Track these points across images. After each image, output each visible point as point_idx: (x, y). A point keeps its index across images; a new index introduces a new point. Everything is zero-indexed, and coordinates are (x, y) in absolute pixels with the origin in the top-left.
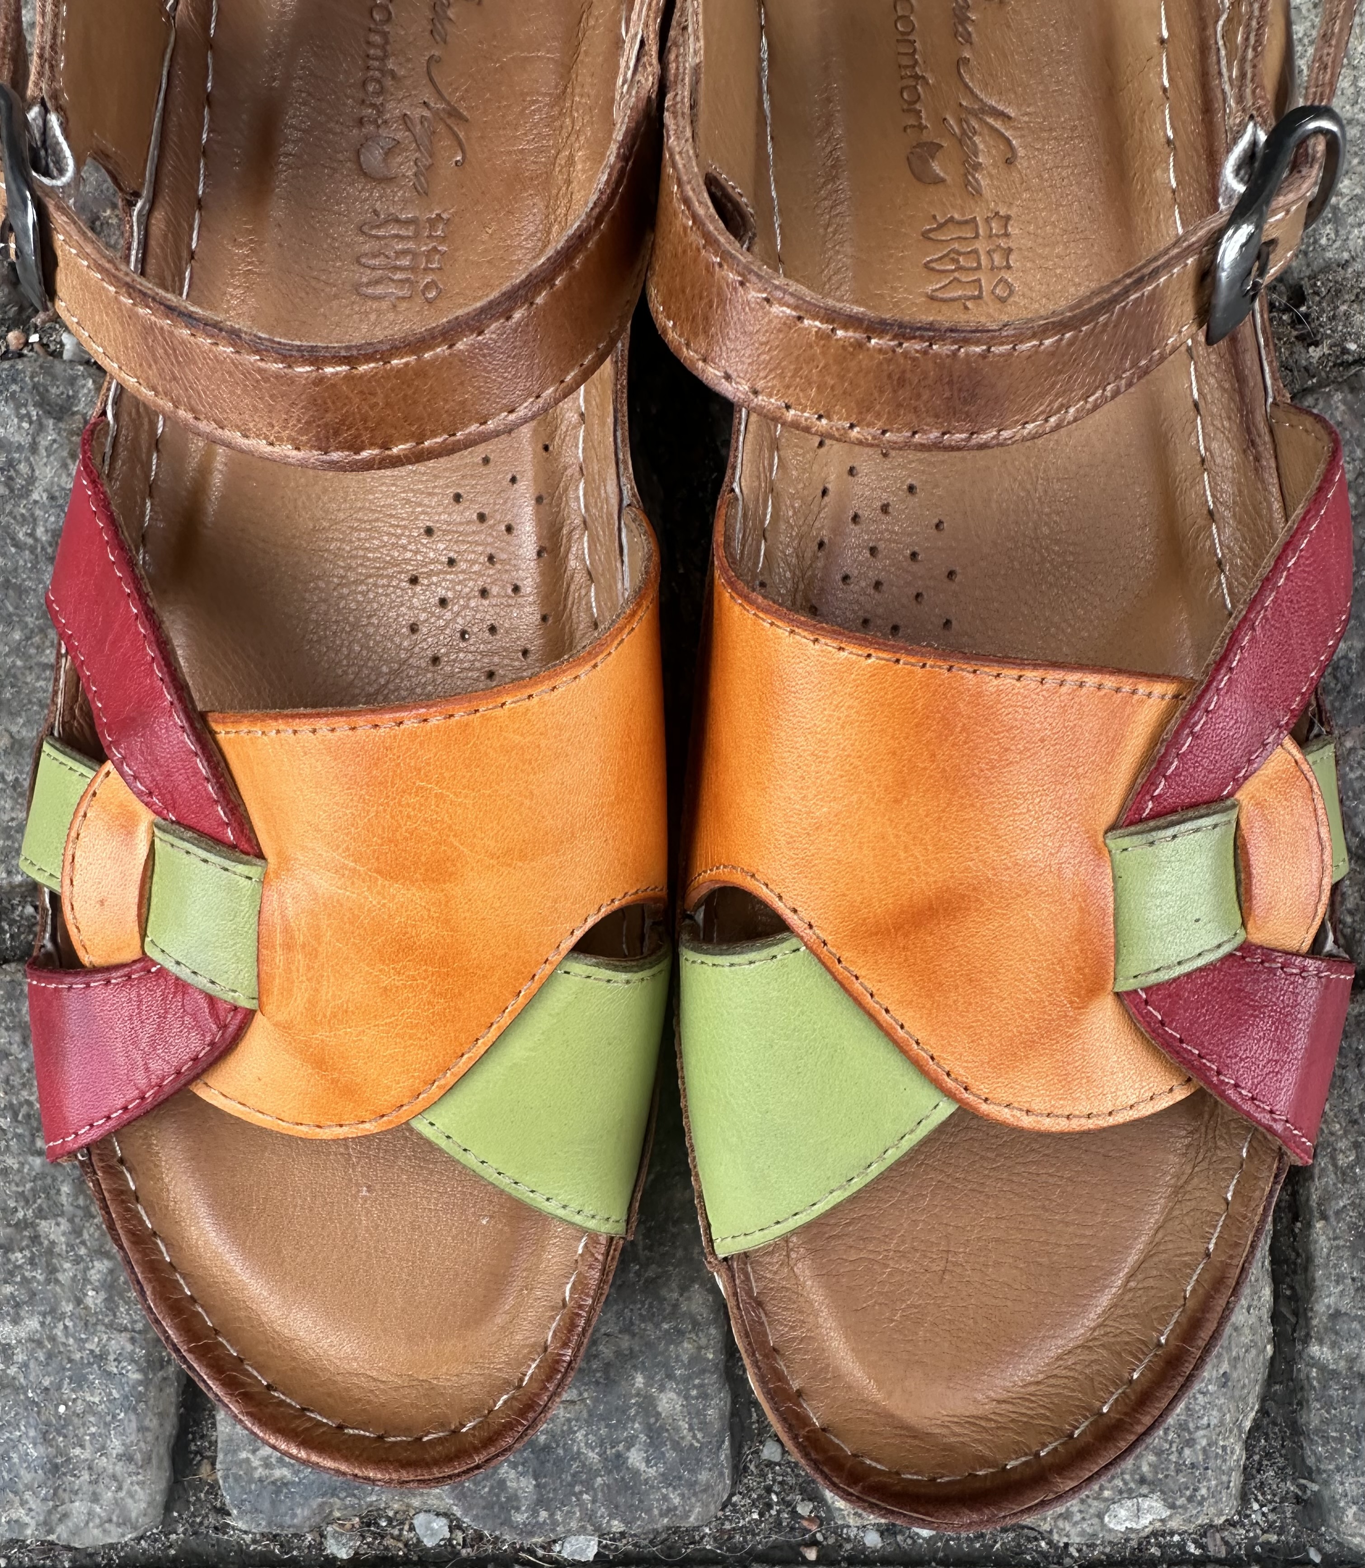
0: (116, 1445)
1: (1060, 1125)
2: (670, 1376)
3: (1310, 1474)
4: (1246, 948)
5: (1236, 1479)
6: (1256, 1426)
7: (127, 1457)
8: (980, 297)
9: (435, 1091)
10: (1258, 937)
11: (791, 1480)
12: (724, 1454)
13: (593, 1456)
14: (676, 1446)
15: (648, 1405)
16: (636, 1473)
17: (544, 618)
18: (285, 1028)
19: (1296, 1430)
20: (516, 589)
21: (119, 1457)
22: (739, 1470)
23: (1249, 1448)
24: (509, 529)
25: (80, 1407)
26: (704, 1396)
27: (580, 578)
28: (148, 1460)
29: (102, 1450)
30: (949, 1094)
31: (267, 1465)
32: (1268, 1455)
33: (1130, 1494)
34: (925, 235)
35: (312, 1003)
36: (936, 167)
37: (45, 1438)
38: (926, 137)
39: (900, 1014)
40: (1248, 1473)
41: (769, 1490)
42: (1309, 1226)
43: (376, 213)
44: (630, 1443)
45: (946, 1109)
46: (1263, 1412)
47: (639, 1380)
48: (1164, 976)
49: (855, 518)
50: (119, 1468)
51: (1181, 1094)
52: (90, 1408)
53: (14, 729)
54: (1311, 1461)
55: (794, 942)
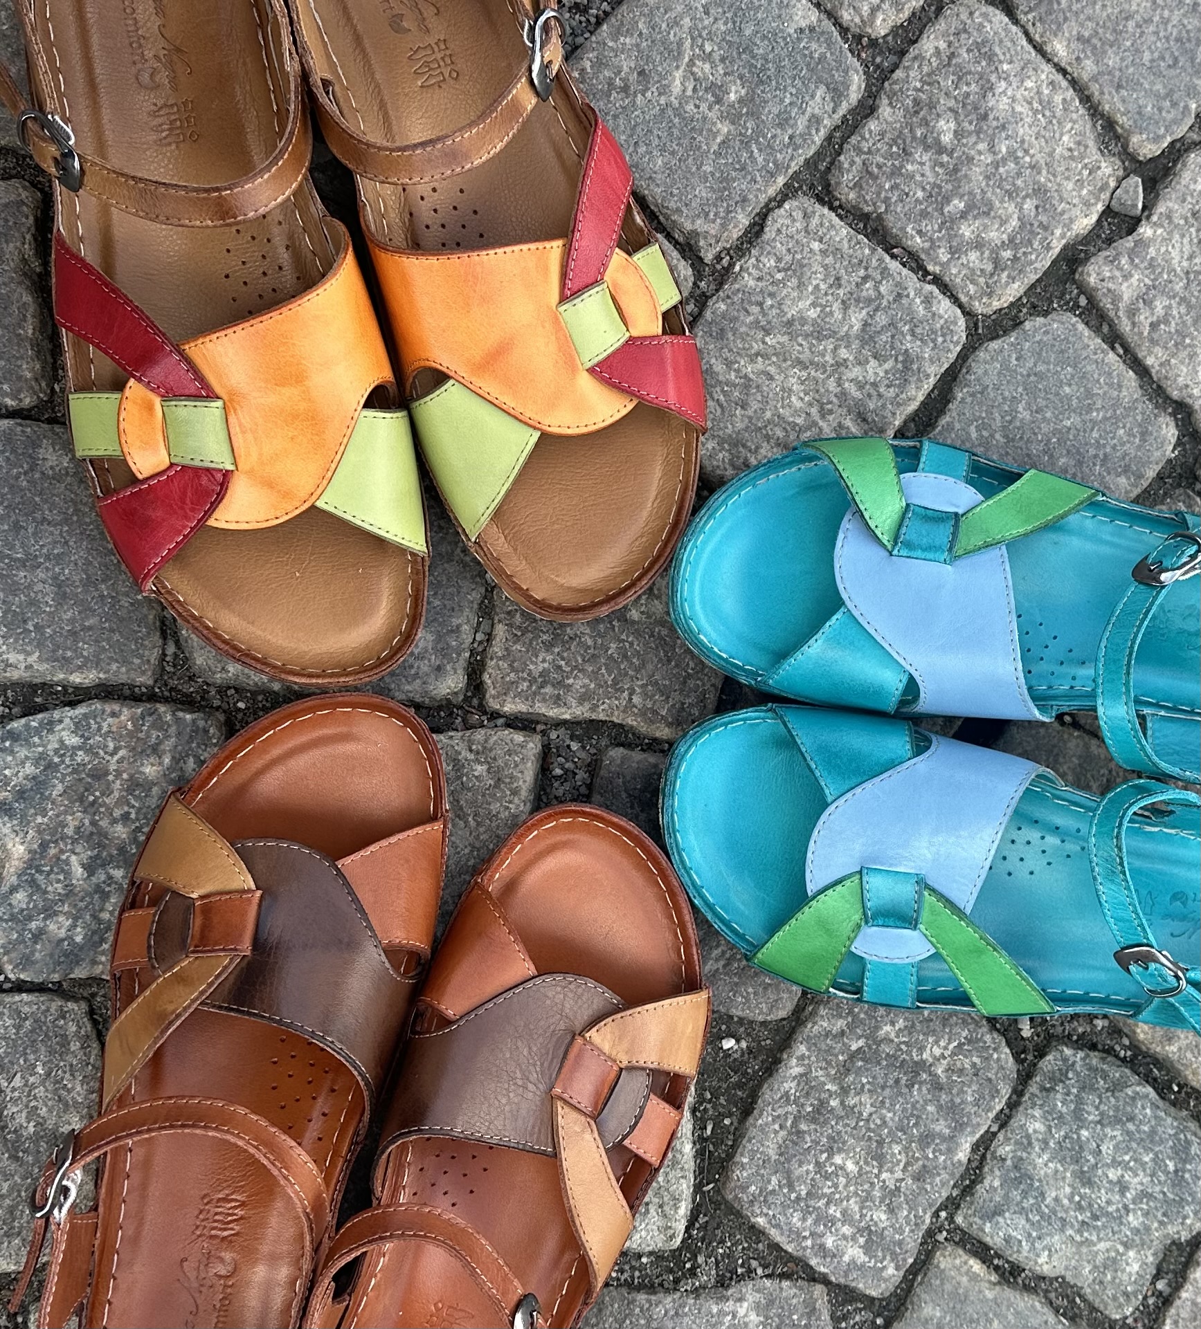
1: (584, 430)
4: (631, 339)
8: (444, 79)
9: (325, 482)
10: (635, 333)
17: (298, 278)
18: (251, 473)
20: (280, 268)
24: (269, 241)
27: (309, 255)
30: (535, 428)
34: (409, 58)
35: (261, 455)
36: (405, 24)
38: (396, 12)
39: (503, 398)
43: (155, 105)
45: (537, 435)
48: (601, 358)
49: (422, 198)
51: (630, 407)
55: (451, 382)
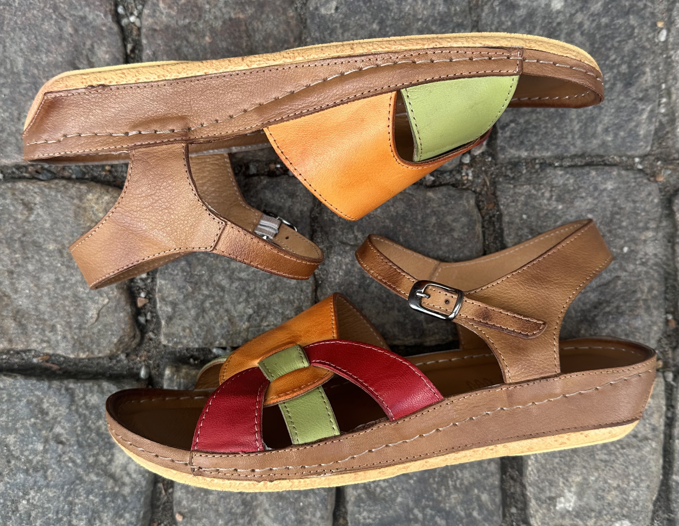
0: (318, 514)
2: (485, 489)
3: (672, 512)
5: (650, 514)
6: (658, 500)
7: (322, 518)
11: (519, 518)
12: (501, 512)
13: (463, 514)
14: (487, 510)
15: (478, 498)
16: (475, 518)
19: (668, 500)
21: (320, 518)
22: (504, 516)
23: (654, 505)
25: (306, 503)
26: (495, 495)
28: (328, 519)
29: (314, 515)
31: (364, 518)
32: (660, 507)
33: (620, 519)
37: (296, 513)
40: (654, 512)
41: (512, 521)
42: (674, 441)
44: (473, 509)
46: (659, 495)
47: (476, 491)
50: (319, 521)
52: (310, 504)
53: (281, 296)
54: (672, 508)
